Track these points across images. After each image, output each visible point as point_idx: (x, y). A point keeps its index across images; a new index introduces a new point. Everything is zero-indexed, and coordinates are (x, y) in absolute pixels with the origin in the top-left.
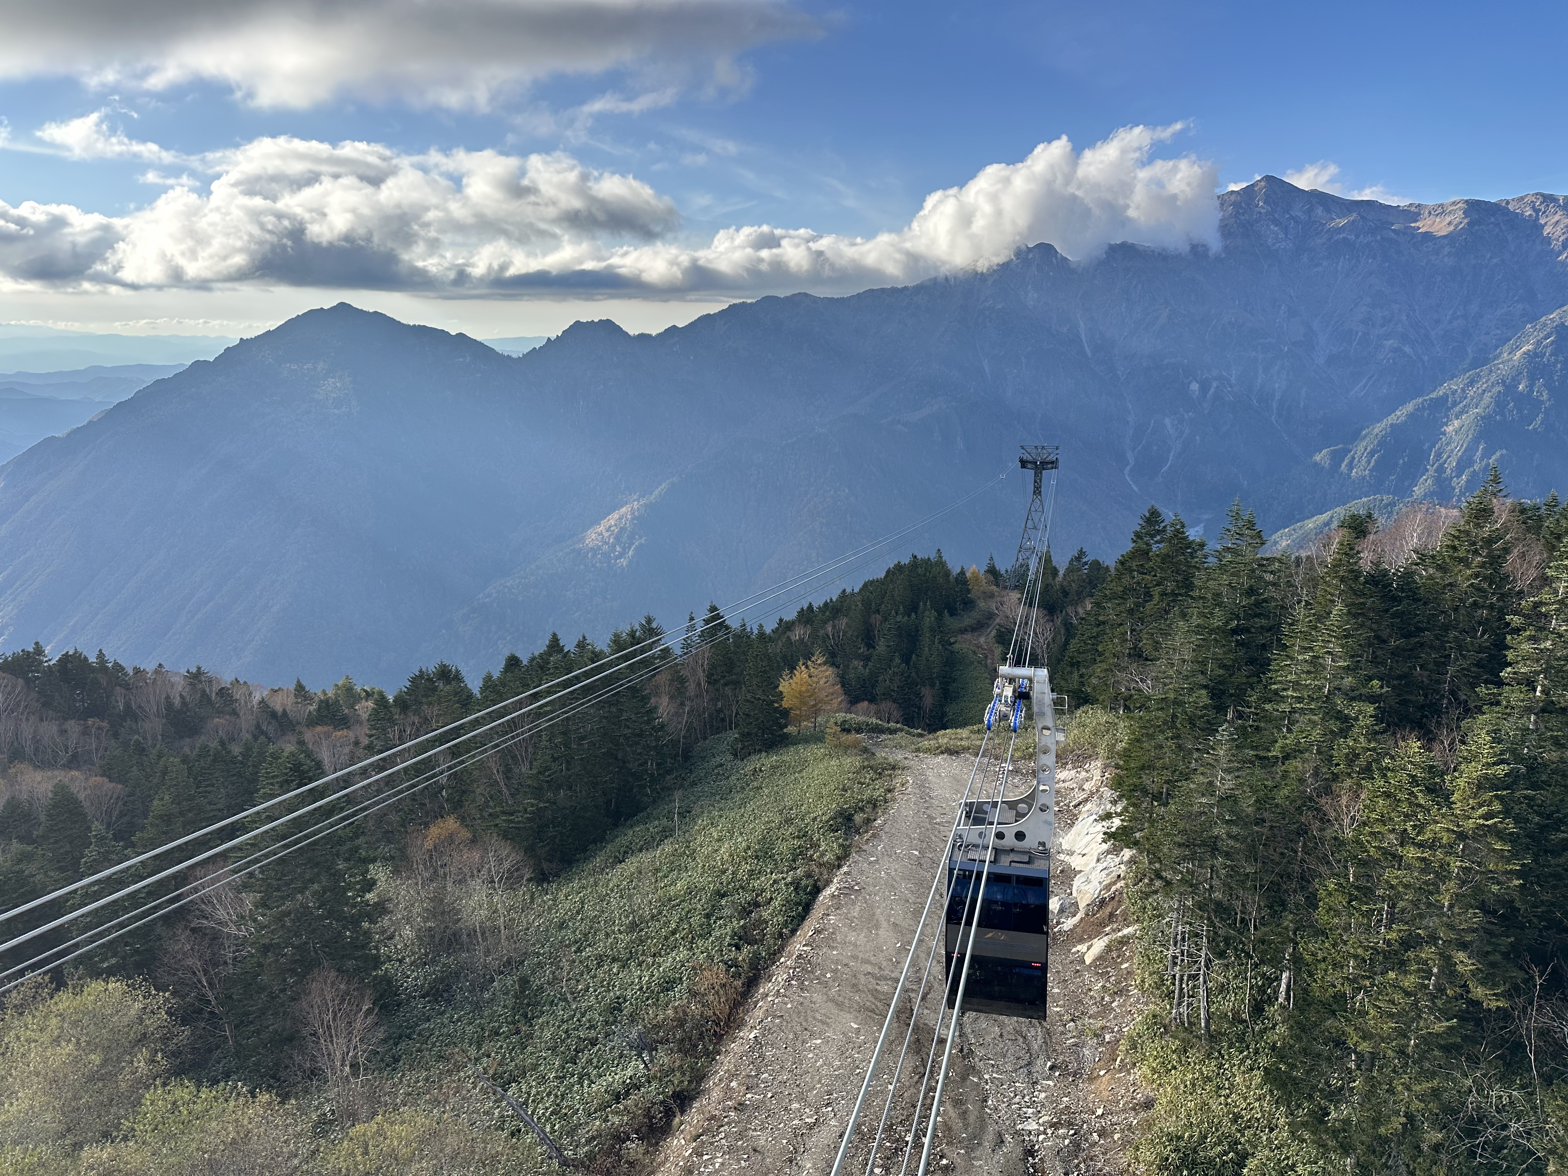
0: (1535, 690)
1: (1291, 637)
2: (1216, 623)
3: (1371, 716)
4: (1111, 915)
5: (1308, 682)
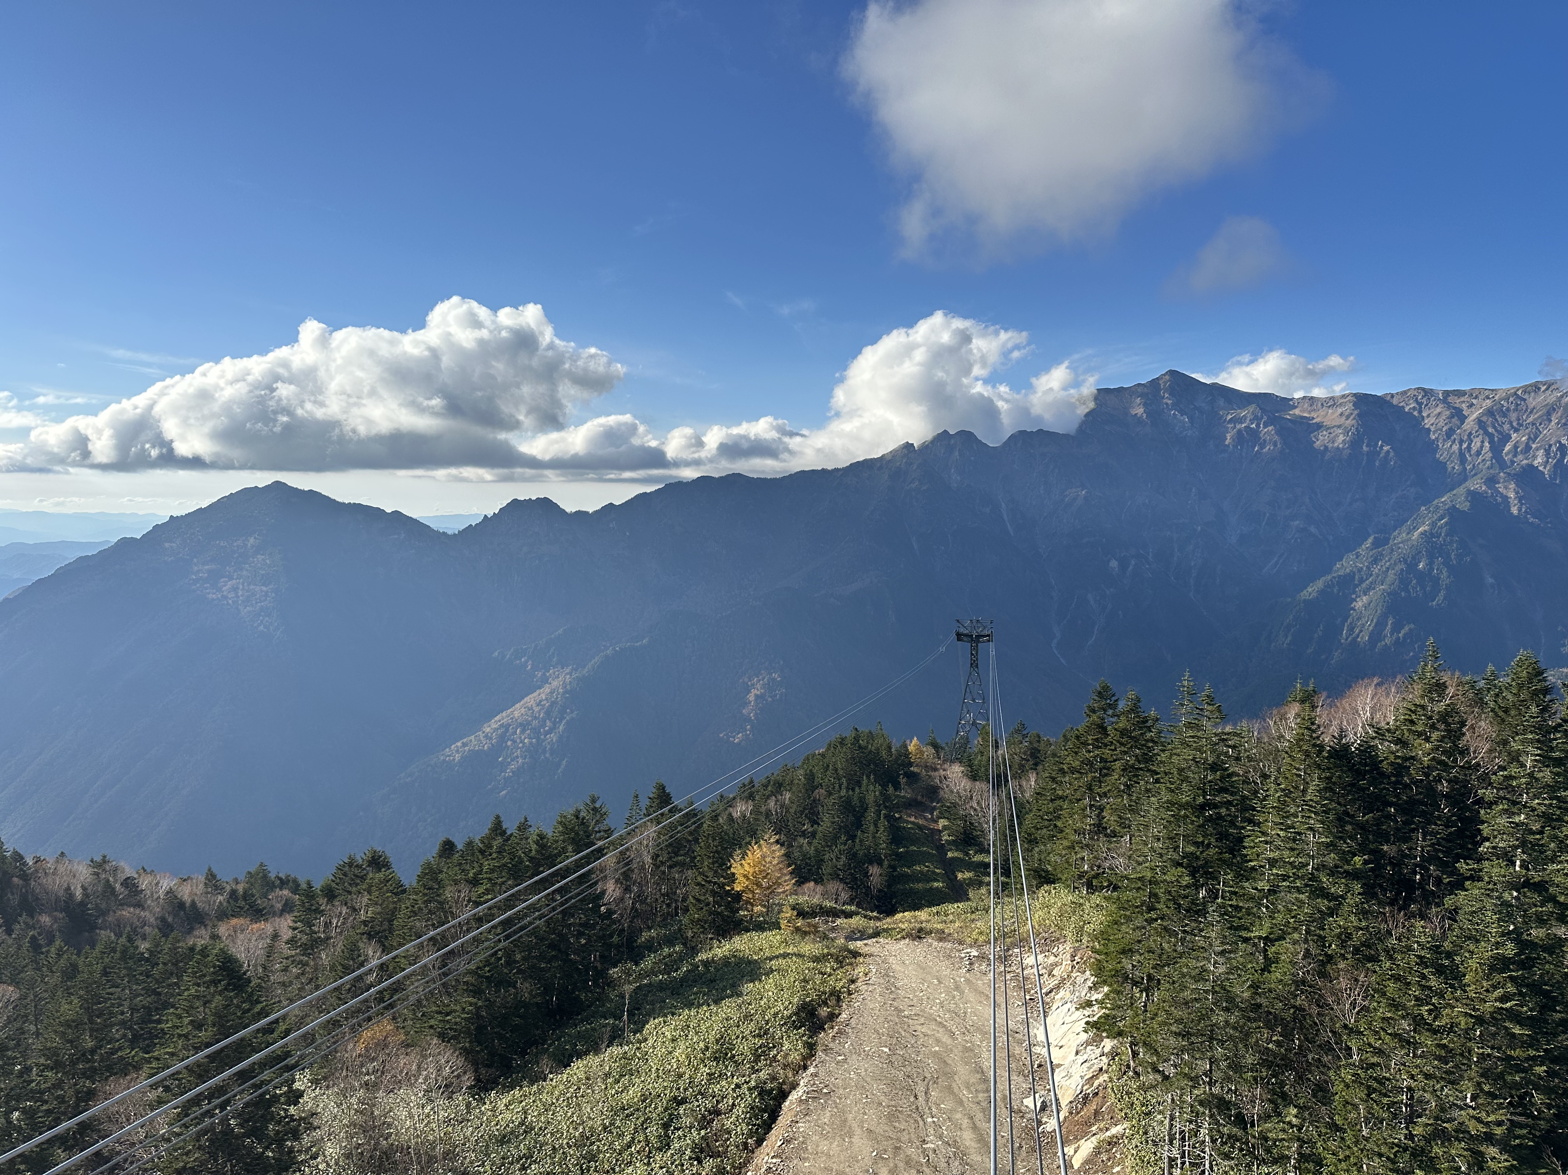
0: (1513, 864)
1: (1264, 813)
2: (1185, 799)
3: (1359, 894)
4: (1096, 1113)
5: (1292, 859)
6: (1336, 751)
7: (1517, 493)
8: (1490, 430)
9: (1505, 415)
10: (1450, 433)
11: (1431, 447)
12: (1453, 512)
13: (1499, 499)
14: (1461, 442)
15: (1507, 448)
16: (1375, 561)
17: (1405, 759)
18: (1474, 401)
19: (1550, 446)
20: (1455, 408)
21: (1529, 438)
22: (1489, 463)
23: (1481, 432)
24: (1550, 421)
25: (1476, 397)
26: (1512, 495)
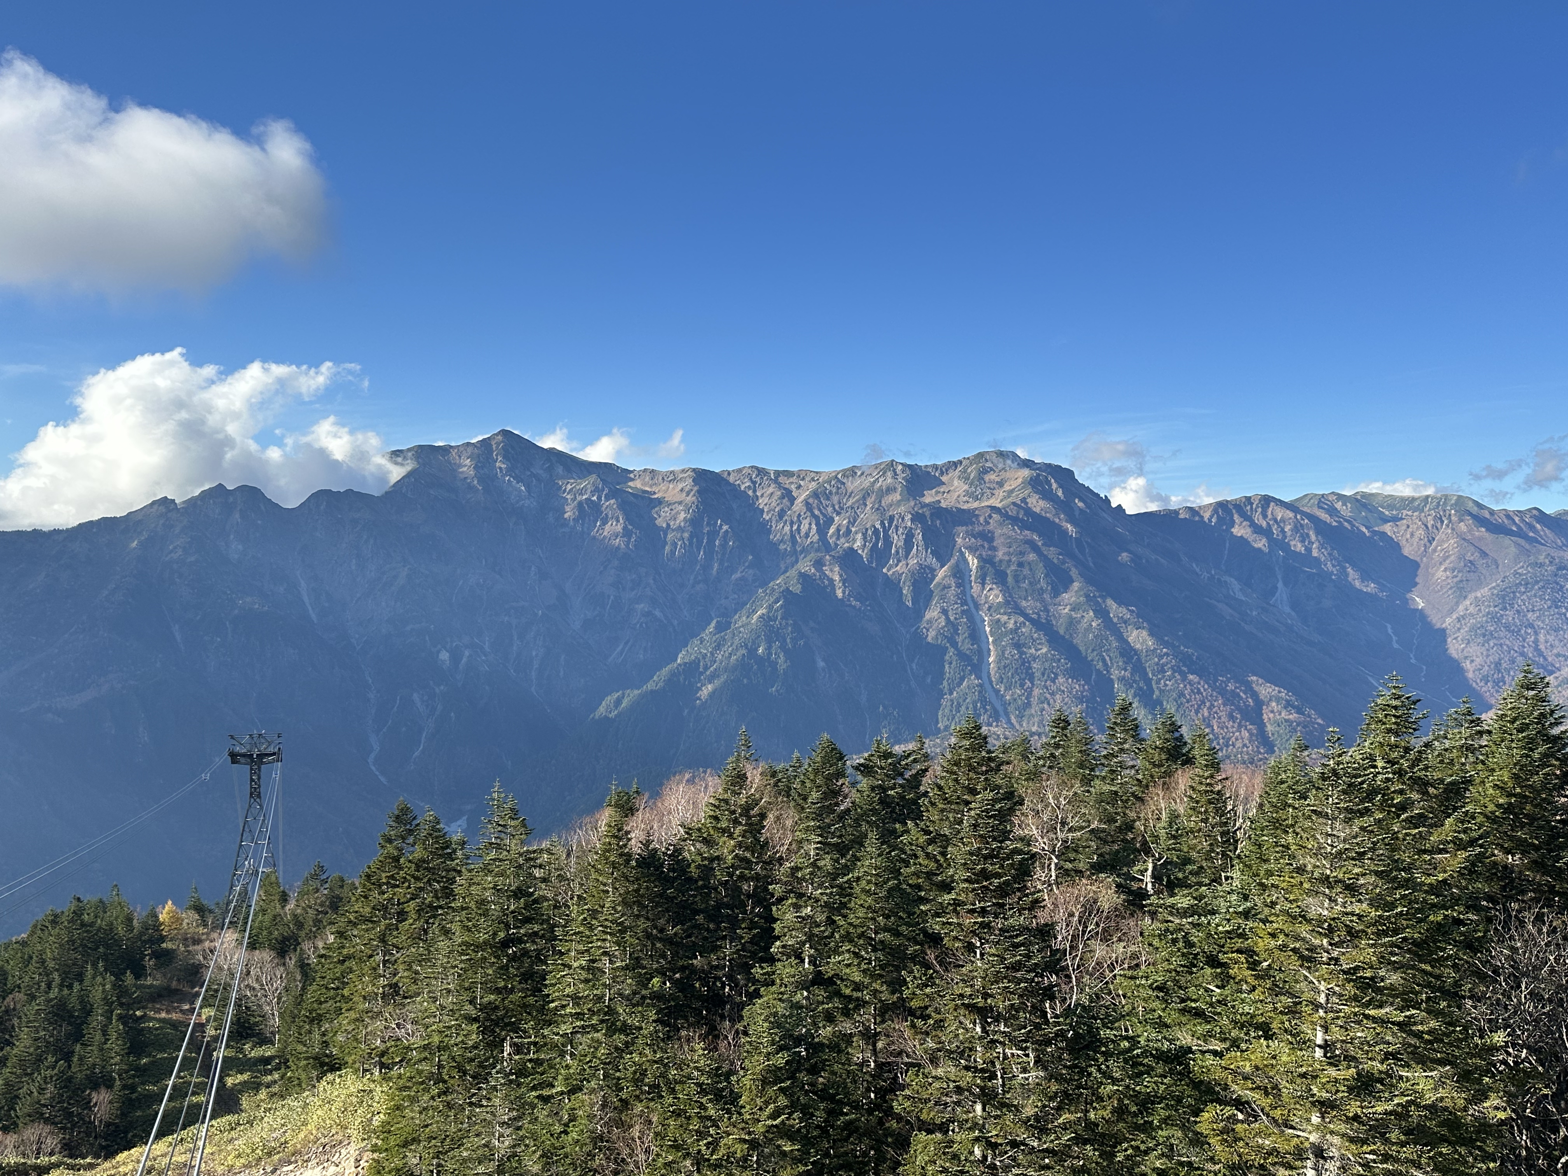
0: (803, 961)
1: (566, 941)
5: (586, 993)
6: (643, 858)
7: (841, 576)
8: (817, 512)
9: (828, 499)
10: (781, 514)
11: (765, 529)
12: (787, 593)
13: (826, 582)
14: (792, 523)
15: (831, 531)
16: (718, 647)
17: (712, 859)
18: (802, 483)
19: (867, 530)
20: (785, 489)
21: (849, 522)
22: (816, 545)
23: (809, 514)
24: (866, 505)
25: (803, 479)
26: (837, 578)
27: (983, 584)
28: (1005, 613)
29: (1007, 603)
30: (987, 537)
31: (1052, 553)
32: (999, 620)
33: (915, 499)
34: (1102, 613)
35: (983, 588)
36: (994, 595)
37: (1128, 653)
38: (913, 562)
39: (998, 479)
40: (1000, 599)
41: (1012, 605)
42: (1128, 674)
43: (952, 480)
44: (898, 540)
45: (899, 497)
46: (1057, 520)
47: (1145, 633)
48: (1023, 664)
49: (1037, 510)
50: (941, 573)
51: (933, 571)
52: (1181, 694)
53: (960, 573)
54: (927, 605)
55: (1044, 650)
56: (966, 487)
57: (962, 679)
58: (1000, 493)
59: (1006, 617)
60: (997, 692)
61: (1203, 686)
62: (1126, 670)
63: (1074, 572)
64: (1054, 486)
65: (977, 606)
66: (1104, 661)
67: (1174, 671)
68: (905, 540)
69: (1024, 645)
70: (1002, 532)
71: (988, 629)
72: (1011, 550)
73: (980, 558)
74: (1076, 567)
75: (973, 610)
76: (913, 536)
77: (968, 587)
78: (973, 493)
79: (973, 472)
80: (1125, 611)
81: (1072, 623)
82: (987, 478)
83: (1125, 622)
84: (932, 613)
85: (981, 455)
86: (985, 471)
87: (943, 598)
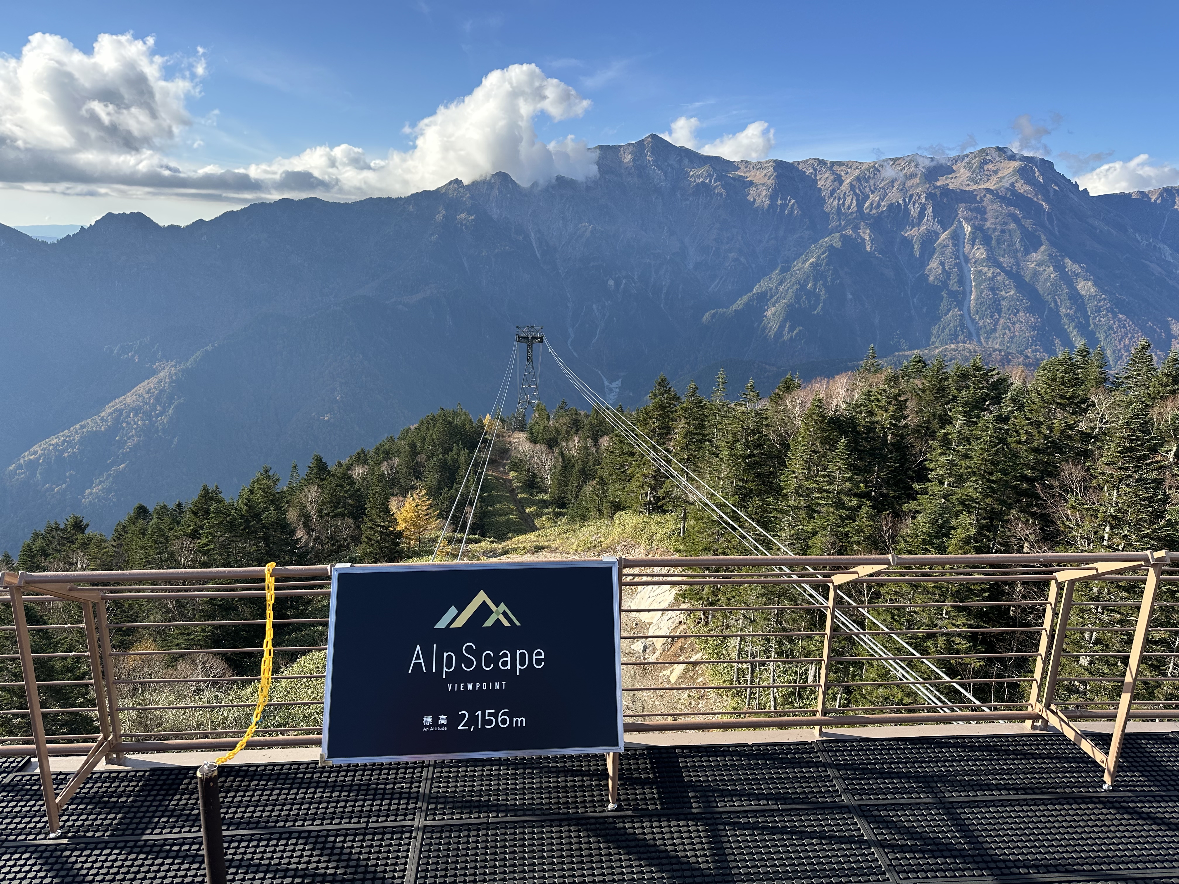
0: (943, 484)
4: (681, 648)
6: (834, 419)
7: (870, 236)
8: (858, 191)
9: (867, 181)
10: (833, 192)
11: (821, 202)
12: (831, 248)
13: (859, 241)
14: (839, 199)
15: (867, 205)
16: (781, 283)
18: (849, 170)
19: (892, 204)
20: (837, 174)
21: (880, 199)
22: (855, 215)
23: (852, 192)
24: (893, 186)
25: (850, 168)
26: (867, 238)
27: (973, 245)
28: (986, 266)
29: (988, 259)
30: (982, 211)
31: (1028, 223)
32: (981, 270)
33: (930, 182)
34: (1059, 268)
35: (973, 248)
36: (980, 253)
37: (1075, 298)
38: (923, 228)
39: (994, 168)
40: (984, 256)
41: (993, 260)
42: (1072, 312)
43: (959, 169)
44: (914, 212)
45: (918, 181)
46: (1035, 199)
47: (1090, 283)
48: (994, 302)
49: (1022, 191)
50: (943, 236)
51: (937, 235)
52: (1111, 328)
53: (956, 237)
54: (930, 258)
55: (1012, 293)
56: (969, 174)
57: (949, 310)
58: (994, 179)
59: (986, 269)
60: (973, 320)
61: (1129, 323)
62: (1071, 309)
63: (1043, 237)
64: (1037, 174)
65: (967, 260)
66: (1056, 302)
67: (1108, 311)
68: (919, 212)
69: (998, 288)
70: (992, 208)
71: (972, 276)
72: (997, 221)
73: (974, 226)
74: (1045, 235)
75: (963, 263)
76: (926, 209)
77: (961, 246)
78: (974, 178)
79: (976, 162)
80: (1077, 267)
81: (1035, 274)
82: (986, 167)
83: (1076, 275)
84: (934, 264)
85: (983, 150)
86: (986, 162)
87: (942, 254)
